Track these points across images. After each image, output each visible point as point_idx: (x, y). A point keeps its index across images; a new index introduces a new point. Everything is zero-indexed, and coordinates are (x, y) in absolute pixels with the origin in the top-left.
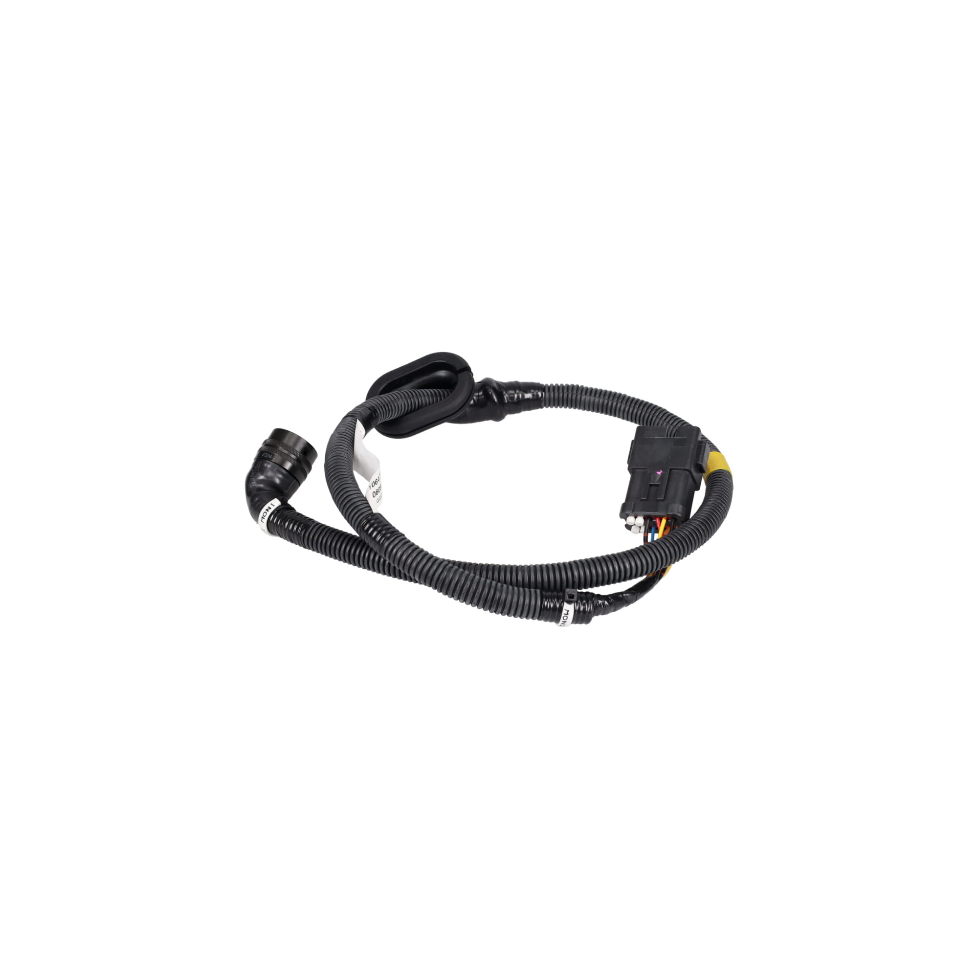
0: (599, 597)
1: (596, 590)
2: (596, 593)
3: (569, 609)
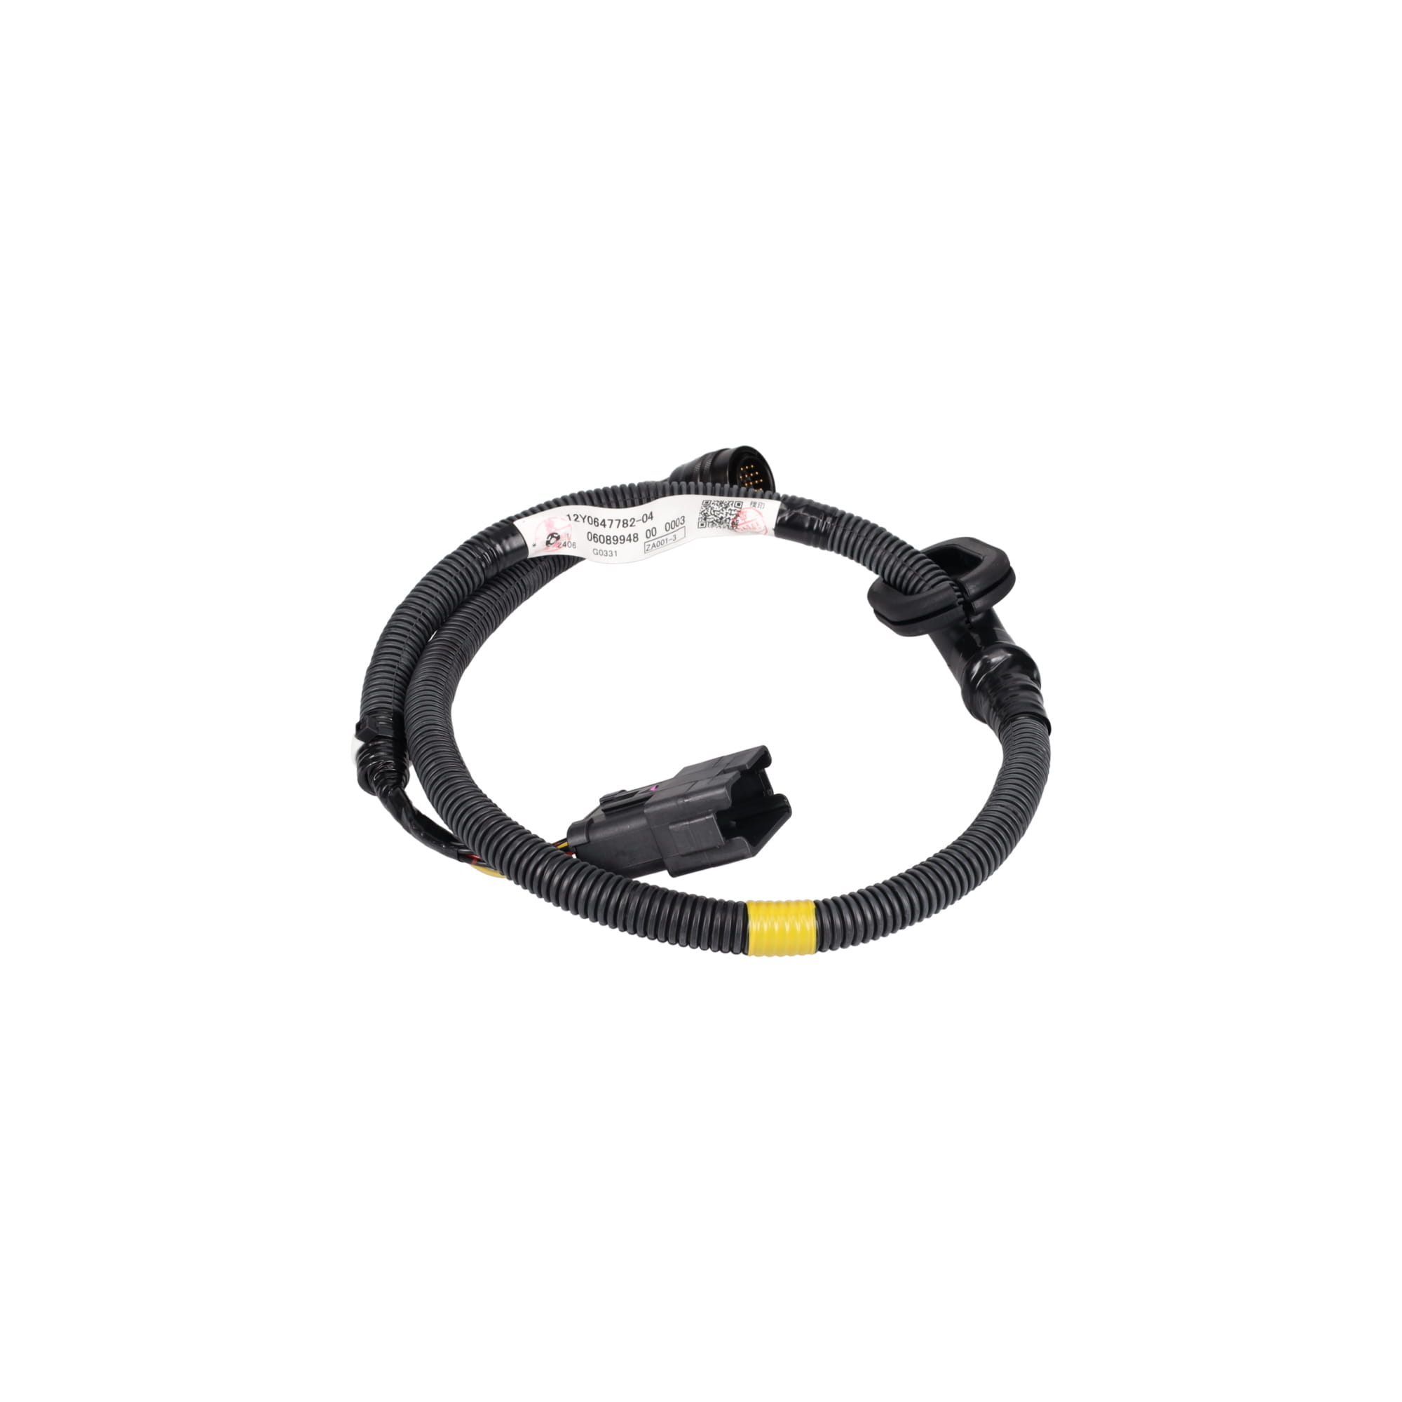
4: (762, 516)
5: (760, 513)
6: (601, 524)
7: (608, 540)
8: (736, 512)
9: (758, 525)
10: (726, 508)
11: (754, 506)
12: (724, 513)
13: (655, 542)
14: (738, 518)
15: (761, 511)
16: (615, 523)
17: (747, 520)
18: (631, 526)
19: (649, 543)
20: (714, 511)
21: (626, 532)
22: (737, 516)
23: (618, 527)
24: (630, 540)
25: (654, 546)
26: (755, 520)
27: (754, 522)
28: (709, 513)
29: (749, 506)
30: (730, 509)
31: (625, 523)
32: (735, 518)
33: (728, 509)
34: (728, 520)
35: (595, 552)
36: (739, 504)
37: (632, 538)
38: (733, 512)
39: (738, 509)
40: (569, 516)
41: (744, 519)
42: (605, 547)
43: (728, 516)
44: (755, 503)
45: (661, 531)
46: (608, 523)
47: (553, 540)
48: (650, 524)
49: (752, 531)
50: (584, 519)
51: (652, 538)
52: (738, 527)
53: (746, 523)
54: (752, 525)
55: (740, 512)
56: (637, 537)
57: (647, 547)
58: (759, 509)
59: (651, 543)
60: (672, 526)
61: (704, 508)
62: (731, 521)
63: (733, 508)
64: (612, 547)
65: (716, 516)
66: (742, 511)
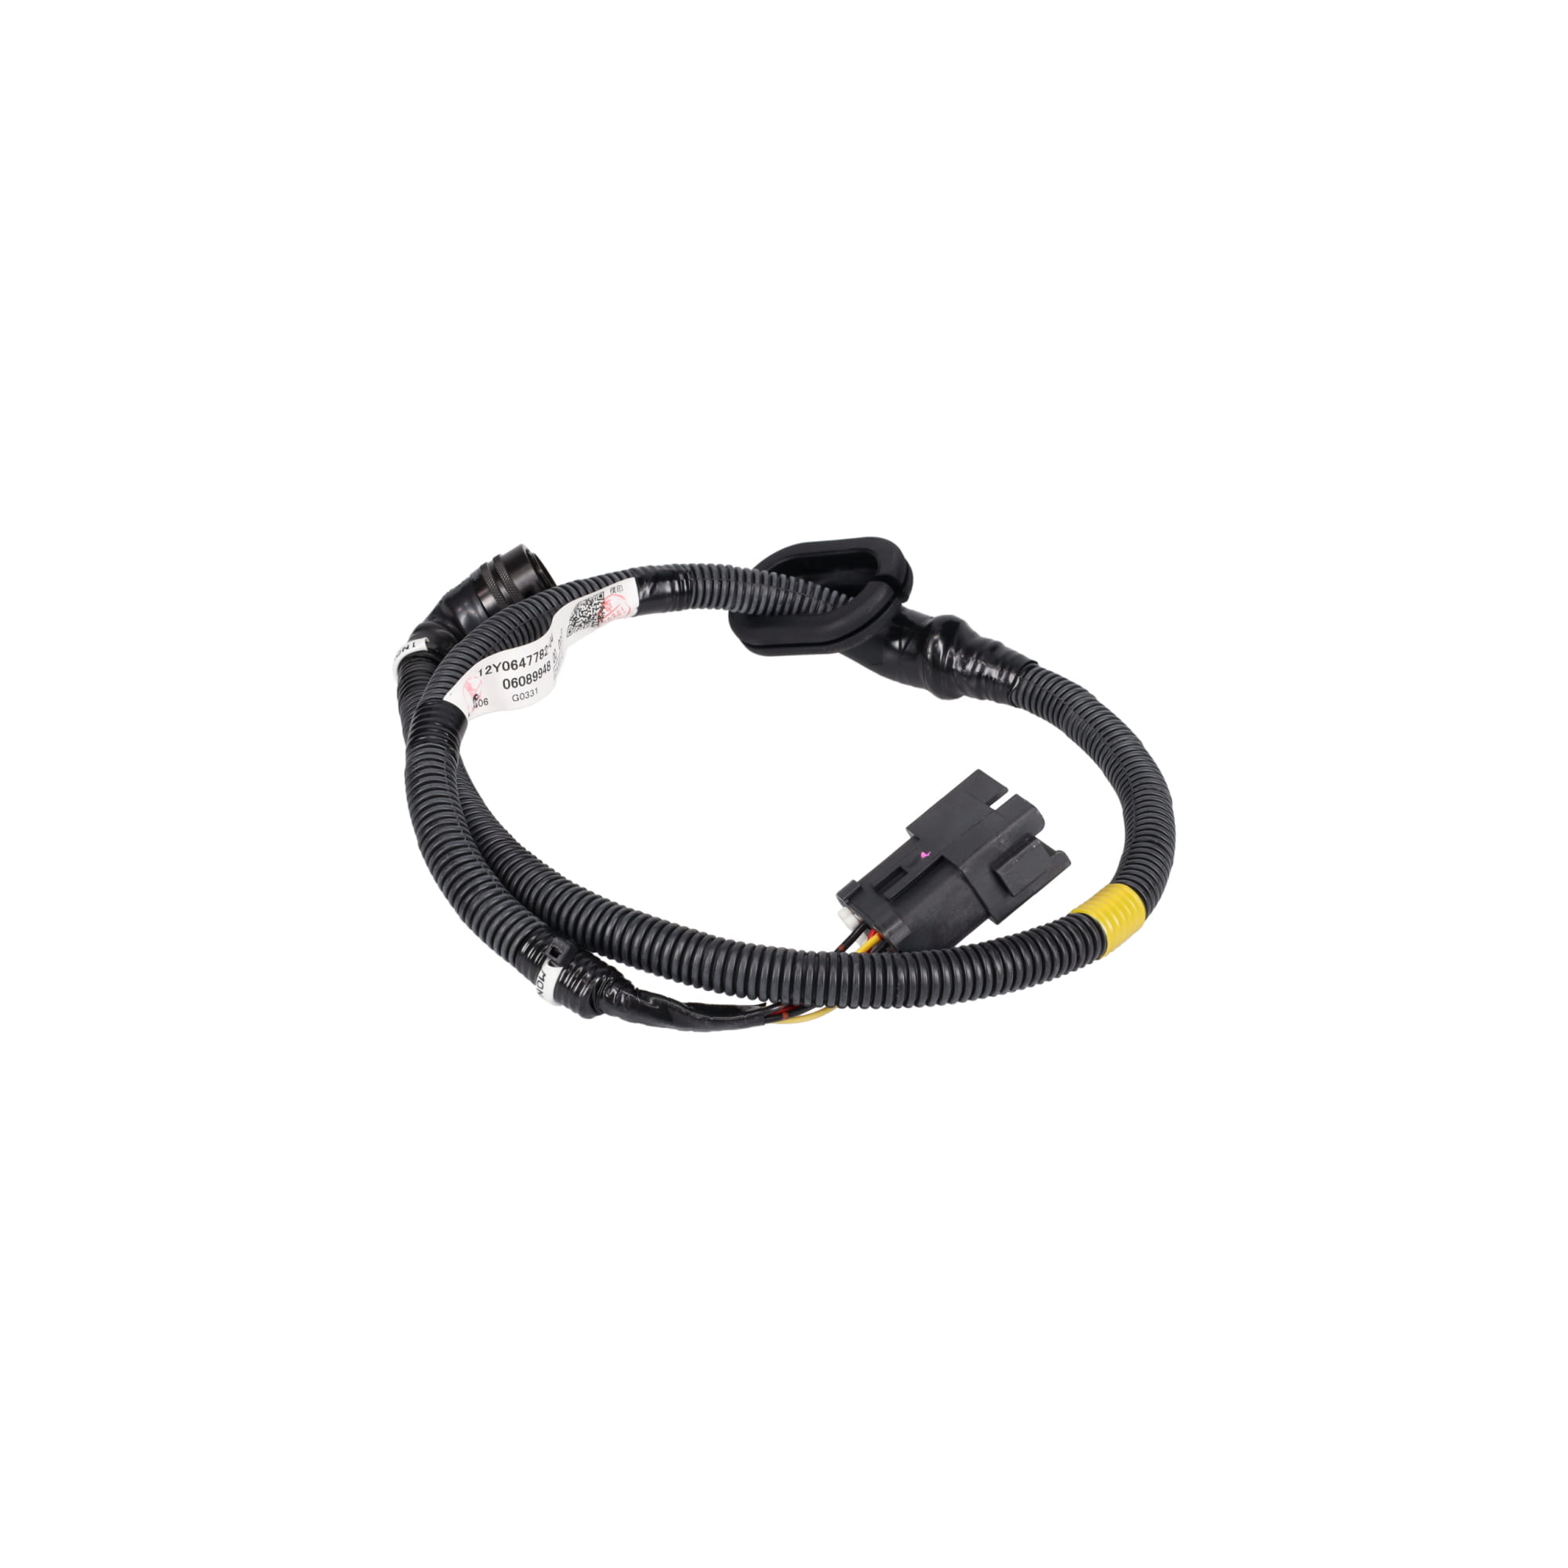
0: (626, 985)
1: (629, 973)
2: (627, 977)
3: (551, 973)
4: (624, 599)
5: (621, 597)
6: (520, 665)
7: (528, 679)
8: (600, 605)
9: (623, 610)
10: (591, 604)
11: (614, 592)
12: (591, 610)
14: (604, 610)
15: (622, 594)
16: (534, 657)
17: (612, 609)
18: (545, 654)
20: (582, 612)
21: (541, 664)
22: (602, 608)
23: (536, 661)
24: (545, 671)
26: (619, 605)
27: (619, 608)
28: (578, 617)
29: (610, 593)
30: (595, 604)
31: (541, 654)
32: (600, 612)
34: (595, 616)
35: (515, 698)
36: (601, 596)
37: (546, 668)
38: (598, 606)
39: (602, 601)
40: (481, 671)
41: (609, 609)
42: (527, 688)
43: (595, 612)
44: (614, 589)
46: (527, 661)
49: (619, 618)
50: (497, 668)
52: (604, 620)
53: (611, 612)
54: (618, 612)
55: (604, 603)
56: (550, 666)
58: (619, 593)
61: (574, 613)
62: (597, 617)
63: (597, 602)
64: (533, 685)
65: (584, 617)
66: (606, 600)
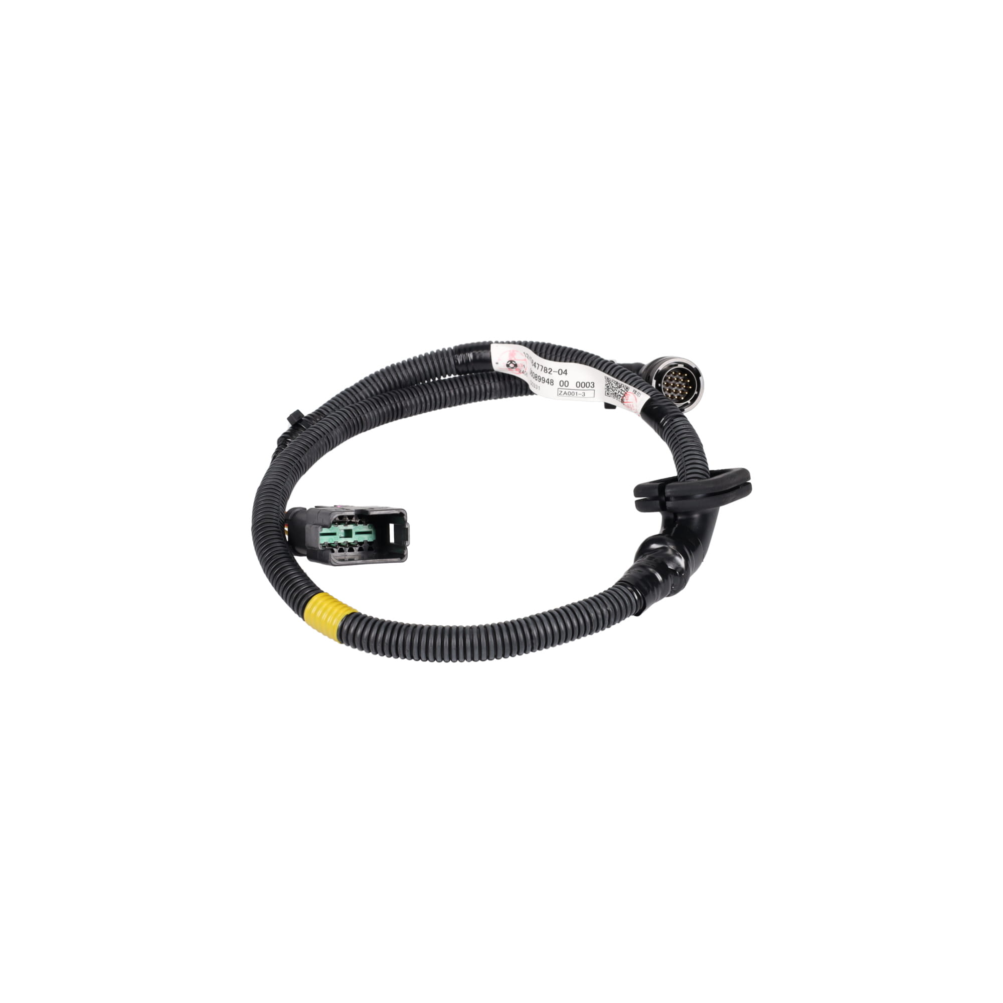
4: (636, 402)
5: (636, 399)
9: (633, 405)
10: (620, 387)
11: (635, 393)
12: (618, 390)
13: (567, 391)
14: (624, 398)
15: (638, 398)
16: (540, 367)
18: (549, 373)
19: (561, 390)
20: (613, 387)
21: (546, 376)
22: (624, 396)
23: (541, 371)
24: (548, 382)
25: (565, 393)
27: (632, 403)
28: (610, 387)
29: (632, 392)
30: (621, 390)
31: (546, 370)
32: (623, 397)
33: (620, 389)
34: (619, 397)
36: (627, 388)
37: (550, 382)
38: (623, 392)
39: (626, 392)
40: (524, 353)
41: (627, 400)
42: (534, 381)
43: (619, 394)
44: (636, 392)
45: (572, 385)
46: (537, 366)
47: (511, 365)
48: (564, 377)
49: (630, 408)
50: (530, 358)
51: (564, 387)
53: (628, 403)
55: (626, 393)
56: (553, 382)
57: (559, 392)
58: (636, 396)
59: (563, 391)
60: (580, 385)
61: (608, 383)
62: (621, 398)
63: (623, 389)
64: (537, 383)
65: (613, 391)
66: (628, 393)
